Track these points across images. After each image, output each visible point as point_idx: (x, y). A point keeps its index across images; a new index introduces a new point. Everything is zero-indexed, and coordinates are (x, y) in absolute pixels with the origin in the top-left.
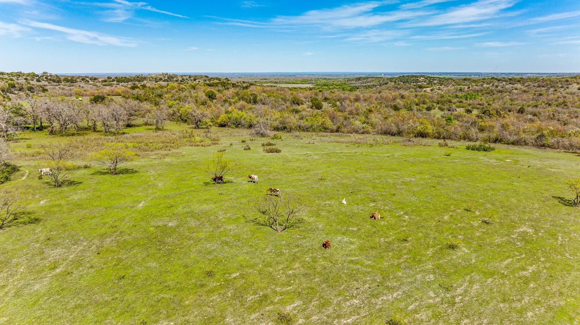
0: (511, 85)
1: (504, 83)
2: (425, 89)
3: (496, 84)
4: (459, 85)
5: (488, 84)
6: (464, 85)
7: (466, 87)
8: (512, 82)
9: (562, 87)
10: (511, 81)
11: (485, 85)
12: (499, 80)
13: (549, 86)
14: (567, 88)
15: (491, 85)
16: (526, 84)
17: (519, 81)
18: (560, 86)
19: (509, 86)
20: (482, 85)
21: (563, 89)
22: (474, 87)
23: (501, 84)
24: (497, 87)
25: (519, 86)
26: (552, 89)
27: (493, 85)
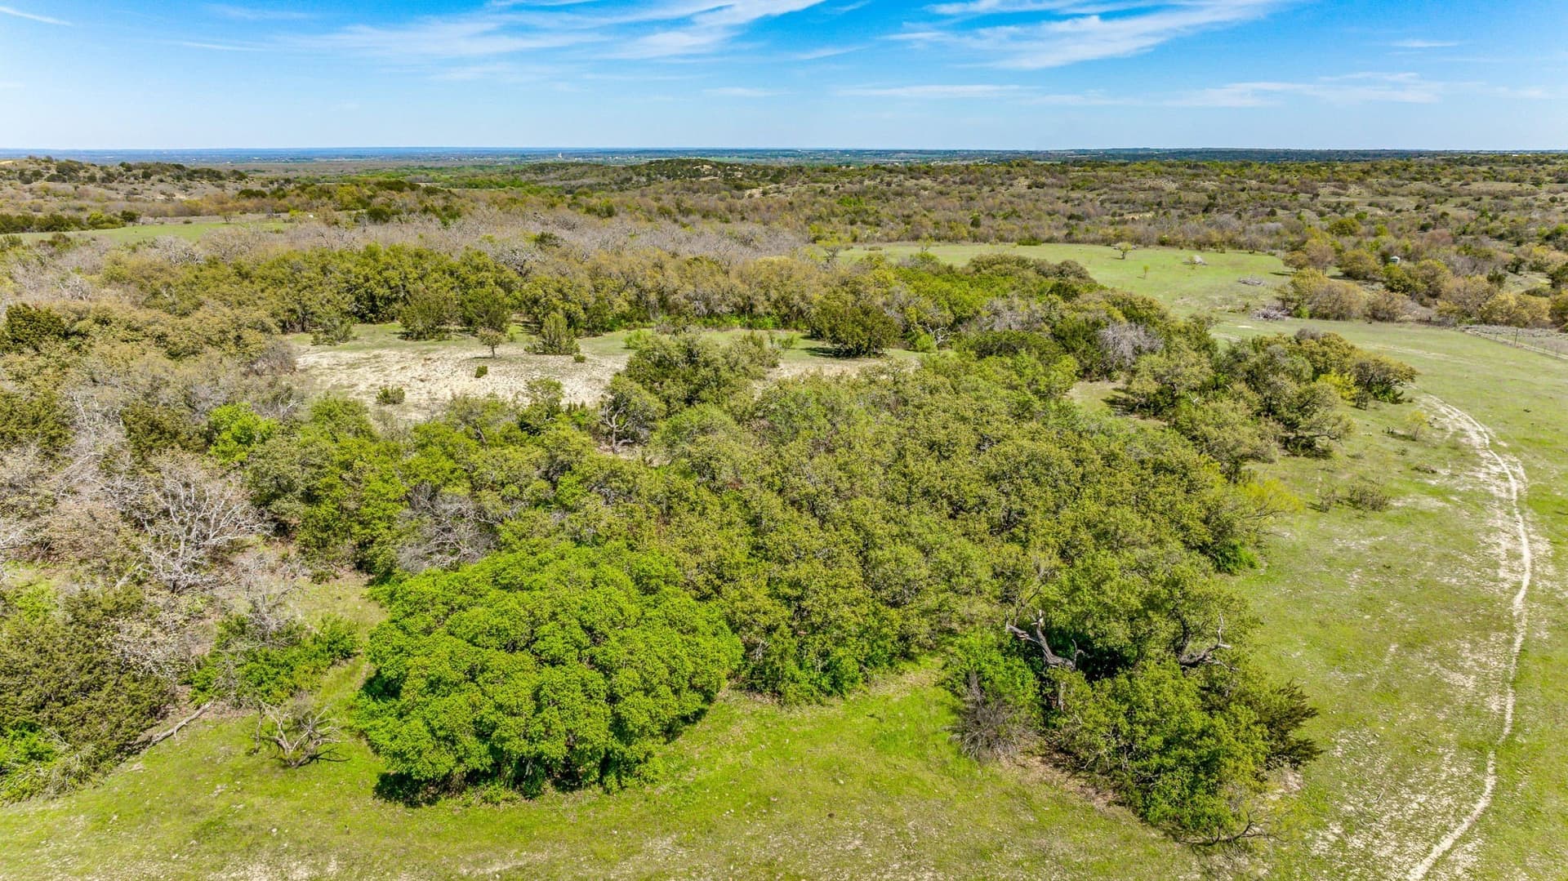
0: (914, 181)
1: (902, 177)
2: (748, 192)
3: (887, 179)
4: (816, 182)
5: (872, 179)
6: (826, 182)
7: (832, 187)
8: (914, 174)
9: (1002, 184)
10: (912, 172)
11: (867, 182)
12: (890, 171)
13: (981, 182)
14: (1011, 185)
15: (878, 180)
16: (941, 179)
17: (926, 173)
18: (999, 181)
19: (910, 183)
20: (861, 182)
21: (1004, 188)
22: (847, 185)
23: (895, 180)
24: (889, 184)
25: (927, 182)
26: (986, 189)
27: (882, 180)
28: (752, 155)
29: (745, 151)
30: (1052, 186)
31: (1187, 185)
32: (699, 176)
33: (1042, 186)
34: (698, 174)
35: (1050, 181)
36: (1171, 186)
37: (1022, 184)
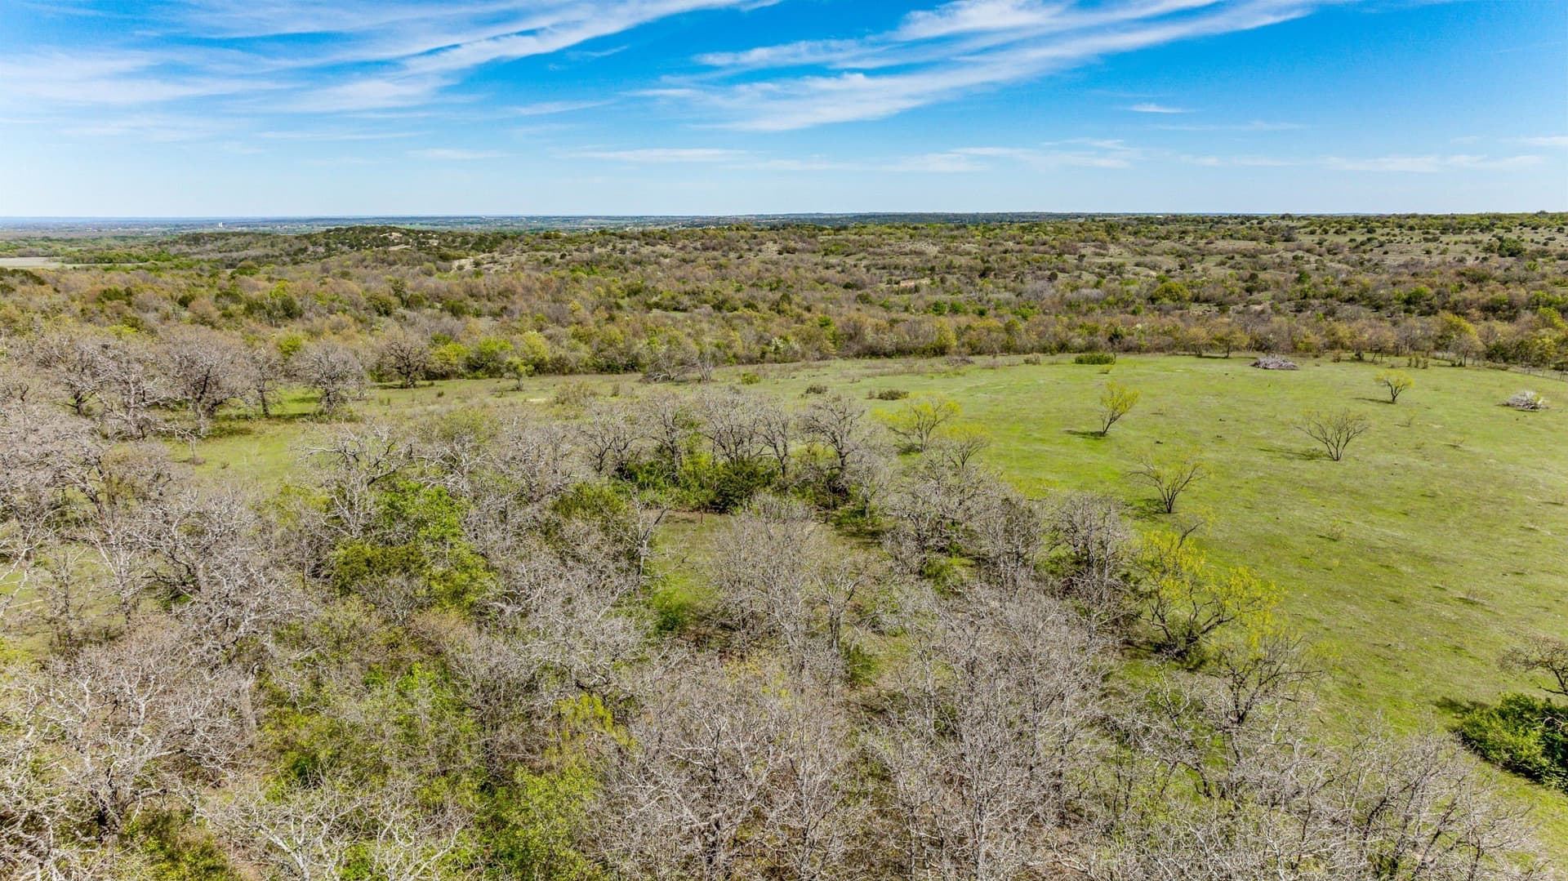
0: (650, 248)
1: (636, 243)
2: (456, 263)
3: (620, 246)
4: (537, 250)
5: (602, 245)
6: (549, 250)
7: (558, 255)
8: (649, 240)
9: (750, 250)
10: (647, 237)
11: (597, 250)
12: (622, 237)
13: (726, 248)
14: (760, 251)
15: (610, 247)
16: (679, 245)
17: (663, 239)
18: (747, 247)
19: (646, 250)
20: (591, 250)
21: (752, 254)
22: (575, 253)
23: (629, 246)
24: (623, 251)
25: (665, 248)
26: (732, 255)
27: (614, 248)
28: (436, 222)
29: (426, 218)
30: (803, 251)
31: (948, 248)
32: (388, 245)
33: (792, 251)
34: (386, 243)
35: (800, 245)
36: (932, 250)
37: (771, 249)
